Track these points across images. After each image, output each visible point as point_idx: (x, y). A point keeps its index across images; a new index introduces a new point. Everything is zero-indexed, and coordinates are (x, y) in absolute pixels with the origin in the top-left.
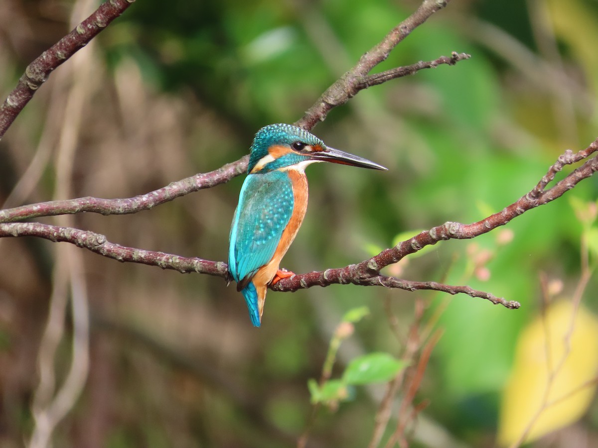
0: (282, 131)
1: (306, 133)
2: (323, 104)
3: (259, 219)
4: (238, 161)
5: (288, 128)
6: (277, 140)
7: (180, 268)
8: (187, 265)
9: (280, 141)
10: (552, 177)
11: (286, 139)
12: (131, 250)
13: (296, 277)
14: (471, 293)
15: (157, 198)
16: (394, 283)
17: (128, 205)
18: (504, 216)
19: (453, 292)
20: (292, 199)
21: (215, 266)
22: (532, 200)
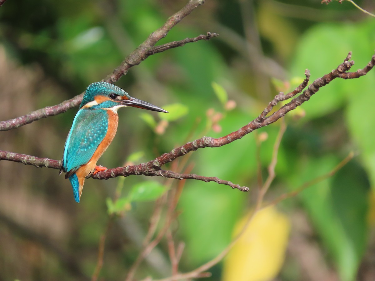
0: (104, 86)
1: (118, 88)
2: (126, 64)
3: (85, 135)
4: (72, 99)
5: (107, 85)
6: (100, 92)
7: (36, 164)
8: (40, 162)
9: (102, 93)
10: (270, 109)
11: (106, 91)
12: (6, 152)
13: (108, 170)
14: (218, 182)
15: (21, 121)
16: (169, 174)
17: (3, 126)
18: (240, 133)
19: (207, 181)
20: (107, 126)
21: (58, 163)
22: (257, 124)
